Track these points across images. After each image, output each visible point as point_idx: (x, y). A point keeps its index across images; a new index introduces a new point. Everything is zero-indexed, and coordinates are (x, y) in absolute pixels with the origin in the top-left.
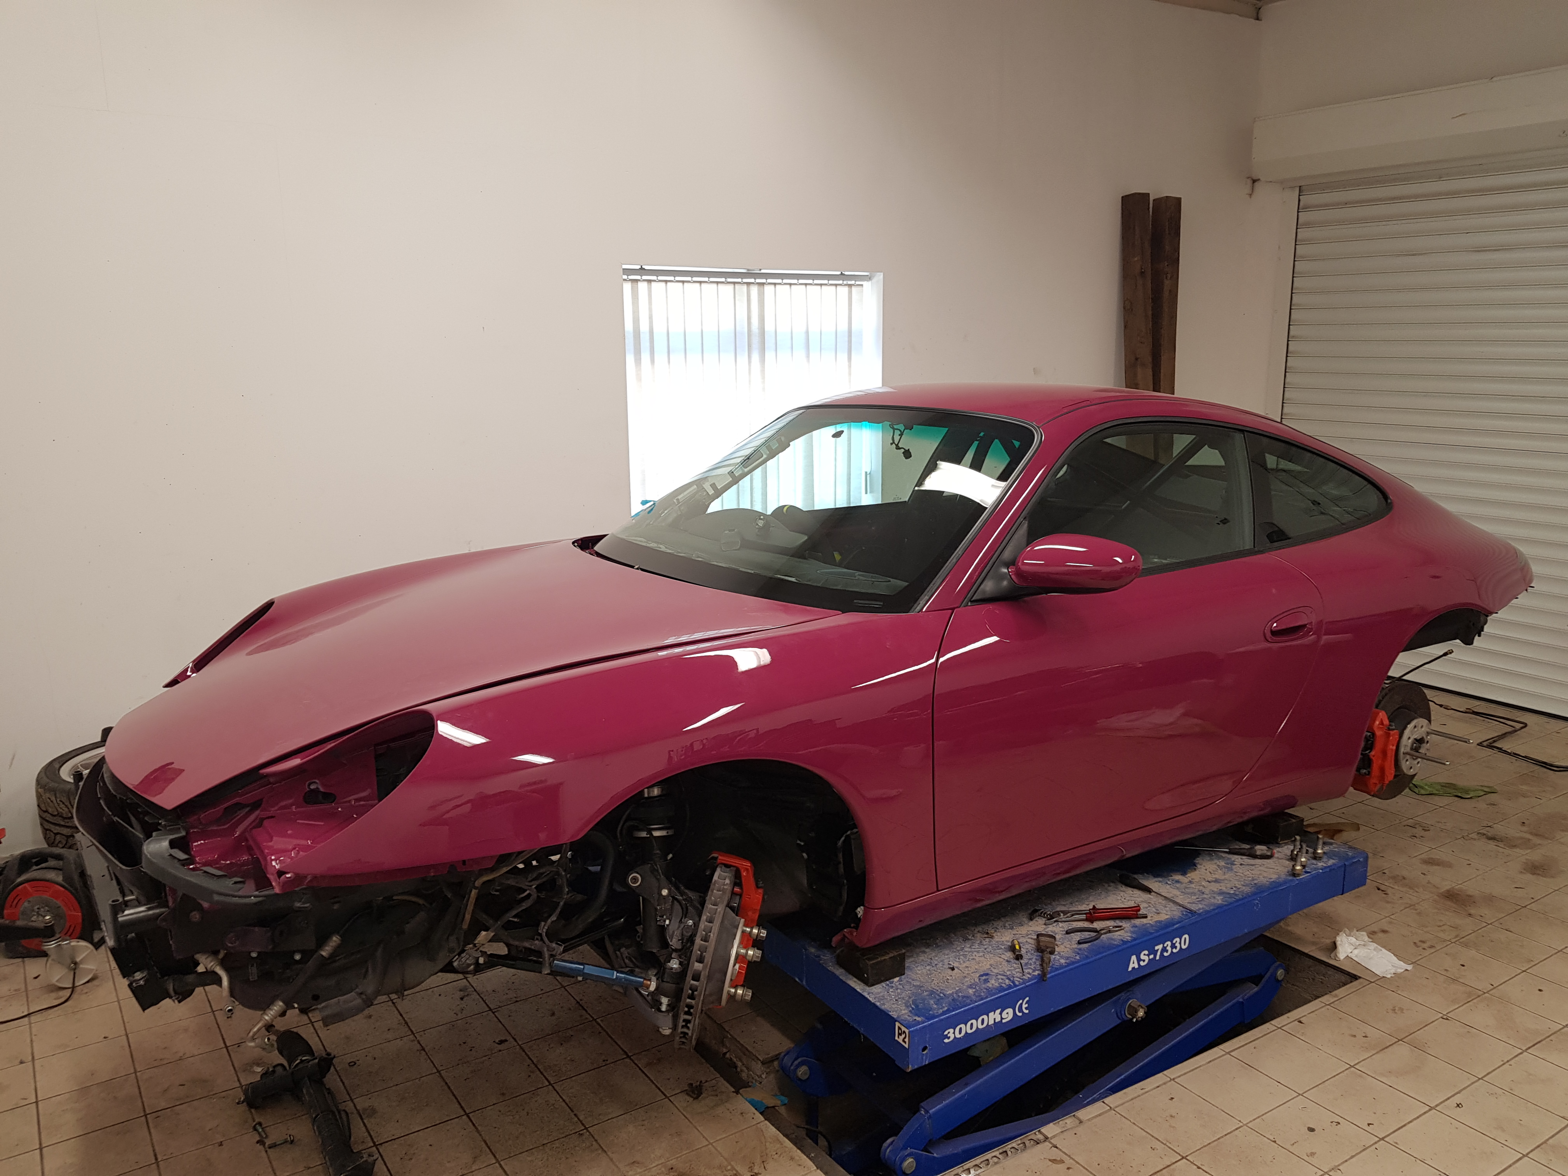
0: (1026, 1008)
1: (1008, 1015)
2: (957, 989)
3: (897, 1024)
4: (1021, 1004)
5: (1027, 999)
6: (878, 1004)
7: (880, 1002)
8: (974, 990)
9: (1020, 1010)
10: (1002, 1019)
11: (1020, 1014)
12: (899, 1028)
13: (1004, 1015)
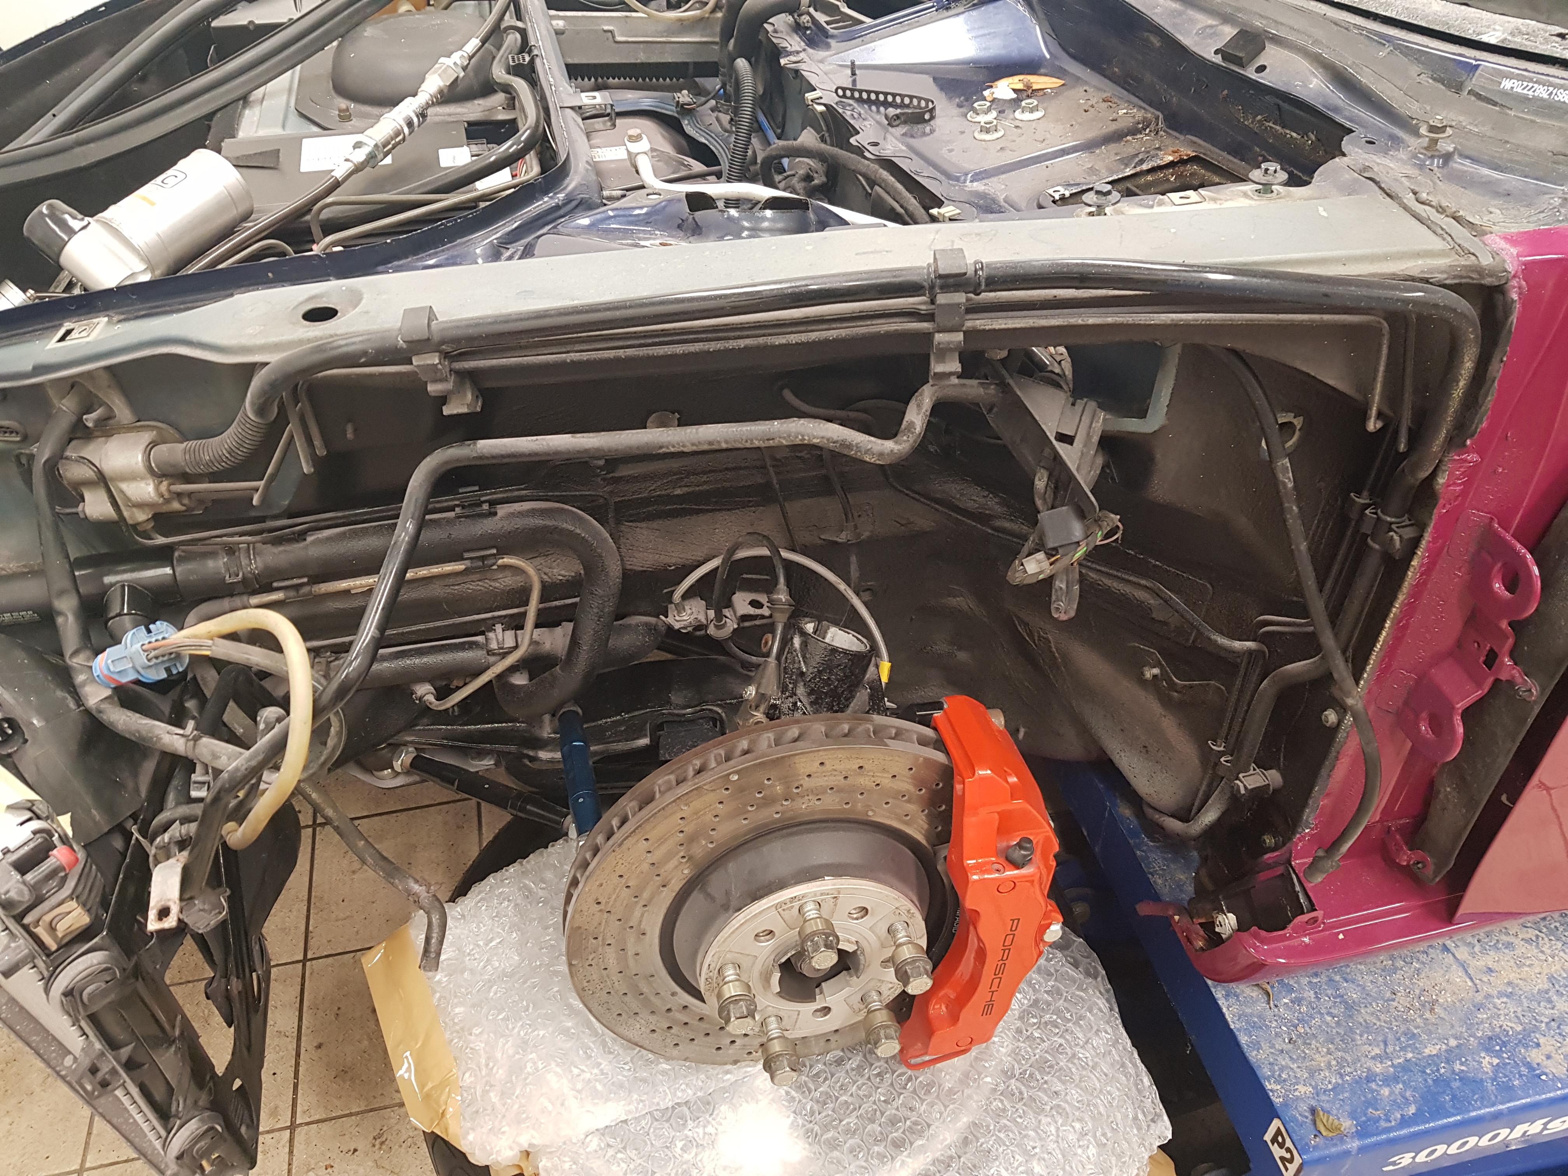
2: (1453, 1043)
3: (1276, 1124)
6: (1243, 1039)
8: (1496, 1061)
10: (1545, 1129)
12: (1278, 1132)
13: (1554, 1124)
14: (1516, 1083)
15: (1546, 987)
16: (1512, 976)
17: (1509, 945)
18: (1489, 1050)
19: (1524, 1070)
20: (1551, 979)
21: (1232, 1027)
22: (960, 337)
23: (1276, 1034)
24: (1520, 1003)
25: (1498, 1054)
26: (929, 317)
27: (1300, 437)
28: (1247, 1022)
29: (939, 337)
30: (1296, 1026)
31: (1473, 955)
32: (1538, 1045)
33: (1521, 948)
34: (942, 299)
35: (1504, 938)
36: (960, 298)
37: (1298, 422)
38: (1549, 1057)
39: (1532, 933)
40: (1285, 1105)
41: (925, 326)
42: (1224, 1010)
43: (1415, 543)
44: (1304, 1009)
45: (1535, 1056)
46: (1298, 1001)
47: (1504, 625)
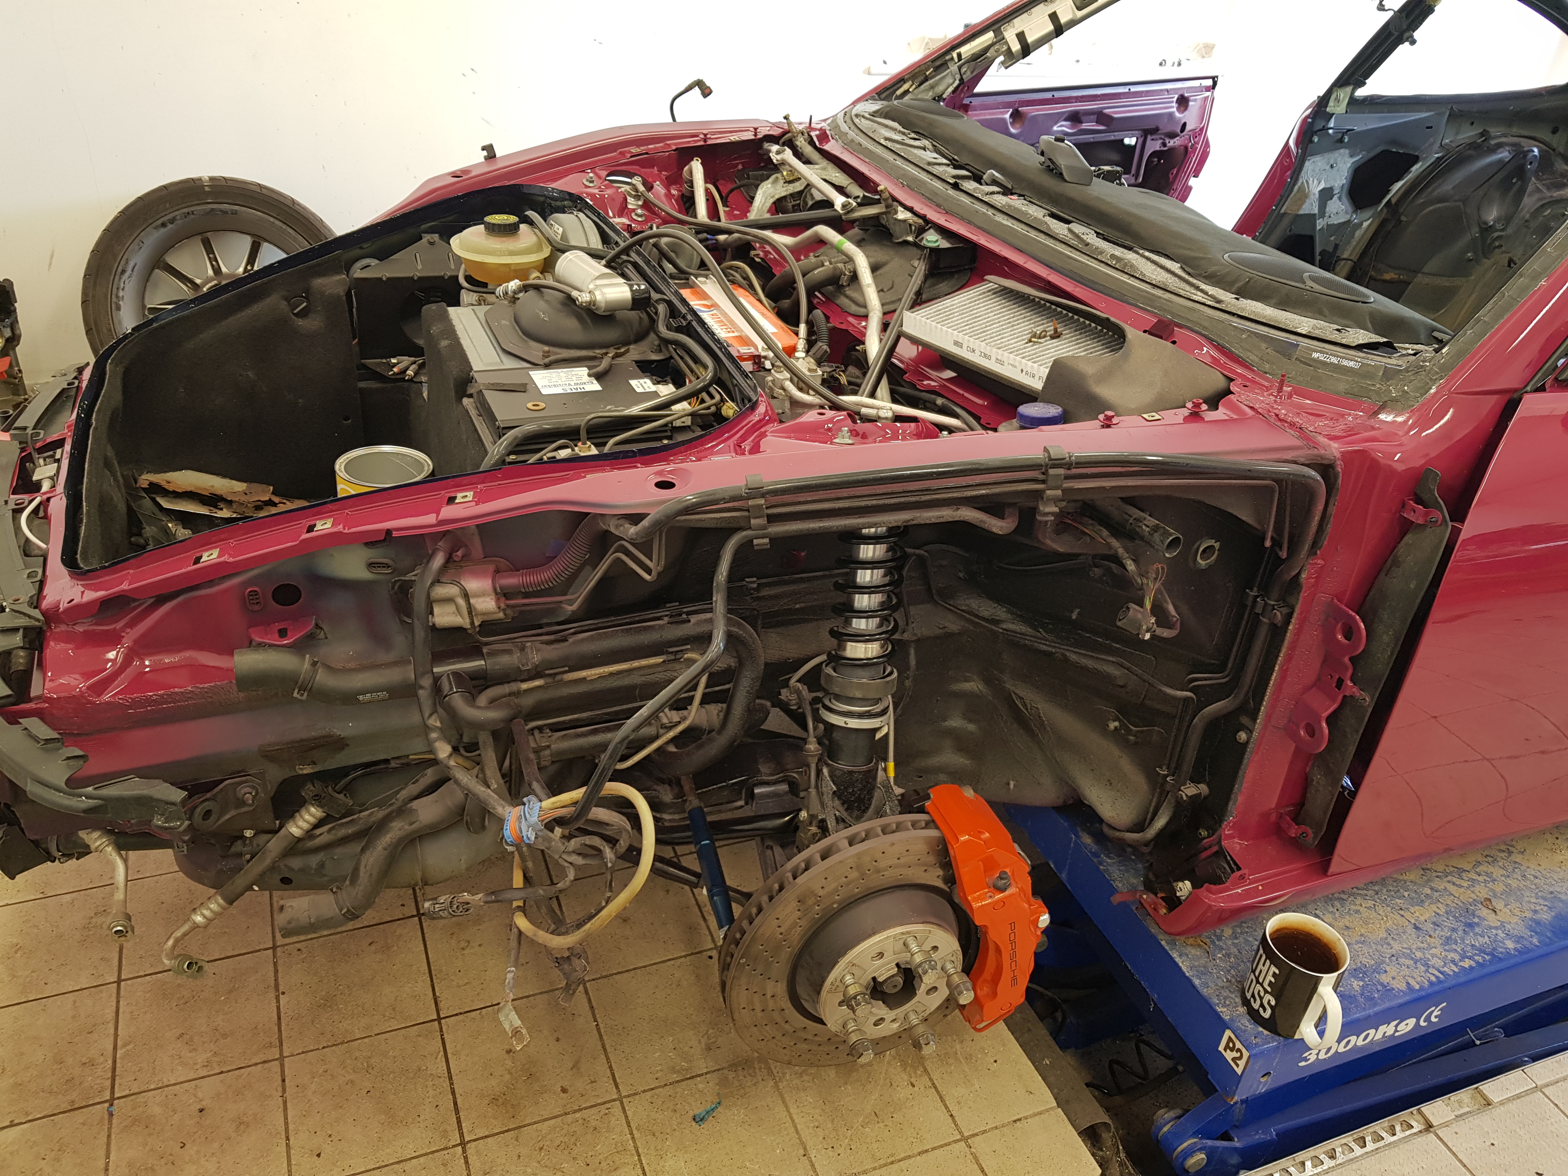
0: (1436, 1017)
1: (1407, 1026)
3: (1228, 1033)
4: (1433, 1012)
5: (1445, 1004)
6: (1197, 982)
7: (1200, 979)
8: (1361, 983)
9: (1428, 1019)
10: (1396, 1031)
11: (1425, 1024)
12: (1230, 1039)
13: (1402, 1027)
14: (1376, 995)
15: (1385, 935)
16: (1363, 931)
17: (1357, 912)
18: (1355, 977)
19: (1380, 988)
20: (1387, 930)
21: (1187, 974)
22: (1059, 492)
23: (1218, 977)
24: (1371, 947)
25: (1362, 979)
26: (1044, 482)
27: (1218, 555)
28: (1197, 971)
29: (1048, 492)
30: (1229, 971)
31: (1336, 919)
32: (1386, 971)
33: (1365, 913)
34: (1052, 472)
35: (1353, 907)
36: (1061, 471)
37: (1217, 545)
38: (1393, 978)
39: (1370, 903)
40: (1232, 1020)
41: (1041, 486)
42: (1180, 964)
43: (1290, 615)
44: (1232, 960)
45: (1384, 979)
46: (1228, 955)
47: (1346, 659)
